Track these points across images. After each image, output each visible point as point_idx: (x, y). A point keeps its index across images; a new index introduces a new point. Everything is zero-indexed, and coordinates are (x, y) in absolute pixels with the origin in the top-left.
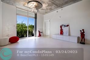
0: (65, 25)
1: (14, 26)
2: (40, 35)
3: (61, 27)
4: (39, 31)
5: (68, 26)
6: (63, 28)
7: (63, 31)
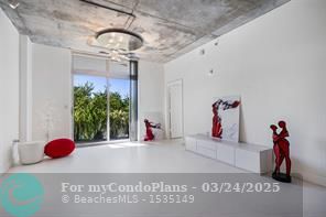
0: (226, 103)
1: (66, 107)
2: (150, 137)
3: (215, 108)
4: (146, 122)
5: (236, 104)
6: (221, 112)
7: (220, 126)
